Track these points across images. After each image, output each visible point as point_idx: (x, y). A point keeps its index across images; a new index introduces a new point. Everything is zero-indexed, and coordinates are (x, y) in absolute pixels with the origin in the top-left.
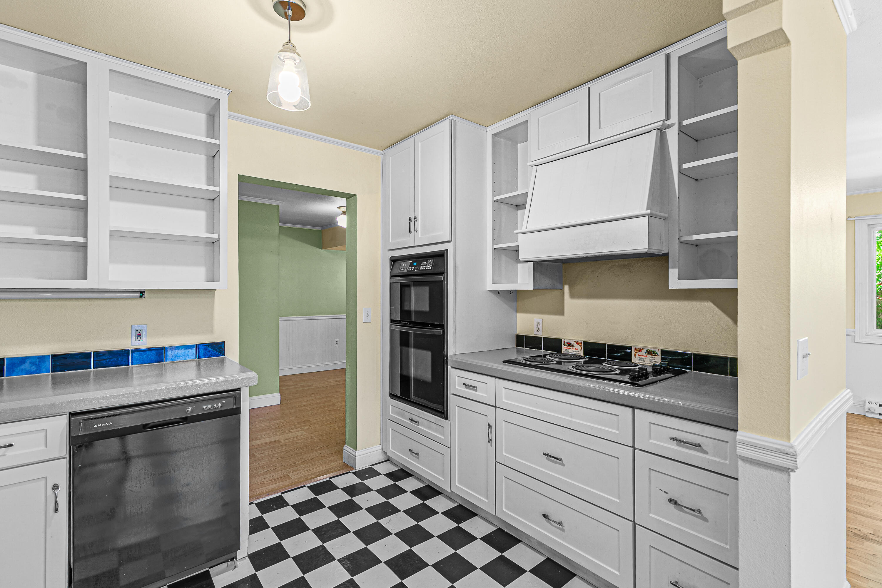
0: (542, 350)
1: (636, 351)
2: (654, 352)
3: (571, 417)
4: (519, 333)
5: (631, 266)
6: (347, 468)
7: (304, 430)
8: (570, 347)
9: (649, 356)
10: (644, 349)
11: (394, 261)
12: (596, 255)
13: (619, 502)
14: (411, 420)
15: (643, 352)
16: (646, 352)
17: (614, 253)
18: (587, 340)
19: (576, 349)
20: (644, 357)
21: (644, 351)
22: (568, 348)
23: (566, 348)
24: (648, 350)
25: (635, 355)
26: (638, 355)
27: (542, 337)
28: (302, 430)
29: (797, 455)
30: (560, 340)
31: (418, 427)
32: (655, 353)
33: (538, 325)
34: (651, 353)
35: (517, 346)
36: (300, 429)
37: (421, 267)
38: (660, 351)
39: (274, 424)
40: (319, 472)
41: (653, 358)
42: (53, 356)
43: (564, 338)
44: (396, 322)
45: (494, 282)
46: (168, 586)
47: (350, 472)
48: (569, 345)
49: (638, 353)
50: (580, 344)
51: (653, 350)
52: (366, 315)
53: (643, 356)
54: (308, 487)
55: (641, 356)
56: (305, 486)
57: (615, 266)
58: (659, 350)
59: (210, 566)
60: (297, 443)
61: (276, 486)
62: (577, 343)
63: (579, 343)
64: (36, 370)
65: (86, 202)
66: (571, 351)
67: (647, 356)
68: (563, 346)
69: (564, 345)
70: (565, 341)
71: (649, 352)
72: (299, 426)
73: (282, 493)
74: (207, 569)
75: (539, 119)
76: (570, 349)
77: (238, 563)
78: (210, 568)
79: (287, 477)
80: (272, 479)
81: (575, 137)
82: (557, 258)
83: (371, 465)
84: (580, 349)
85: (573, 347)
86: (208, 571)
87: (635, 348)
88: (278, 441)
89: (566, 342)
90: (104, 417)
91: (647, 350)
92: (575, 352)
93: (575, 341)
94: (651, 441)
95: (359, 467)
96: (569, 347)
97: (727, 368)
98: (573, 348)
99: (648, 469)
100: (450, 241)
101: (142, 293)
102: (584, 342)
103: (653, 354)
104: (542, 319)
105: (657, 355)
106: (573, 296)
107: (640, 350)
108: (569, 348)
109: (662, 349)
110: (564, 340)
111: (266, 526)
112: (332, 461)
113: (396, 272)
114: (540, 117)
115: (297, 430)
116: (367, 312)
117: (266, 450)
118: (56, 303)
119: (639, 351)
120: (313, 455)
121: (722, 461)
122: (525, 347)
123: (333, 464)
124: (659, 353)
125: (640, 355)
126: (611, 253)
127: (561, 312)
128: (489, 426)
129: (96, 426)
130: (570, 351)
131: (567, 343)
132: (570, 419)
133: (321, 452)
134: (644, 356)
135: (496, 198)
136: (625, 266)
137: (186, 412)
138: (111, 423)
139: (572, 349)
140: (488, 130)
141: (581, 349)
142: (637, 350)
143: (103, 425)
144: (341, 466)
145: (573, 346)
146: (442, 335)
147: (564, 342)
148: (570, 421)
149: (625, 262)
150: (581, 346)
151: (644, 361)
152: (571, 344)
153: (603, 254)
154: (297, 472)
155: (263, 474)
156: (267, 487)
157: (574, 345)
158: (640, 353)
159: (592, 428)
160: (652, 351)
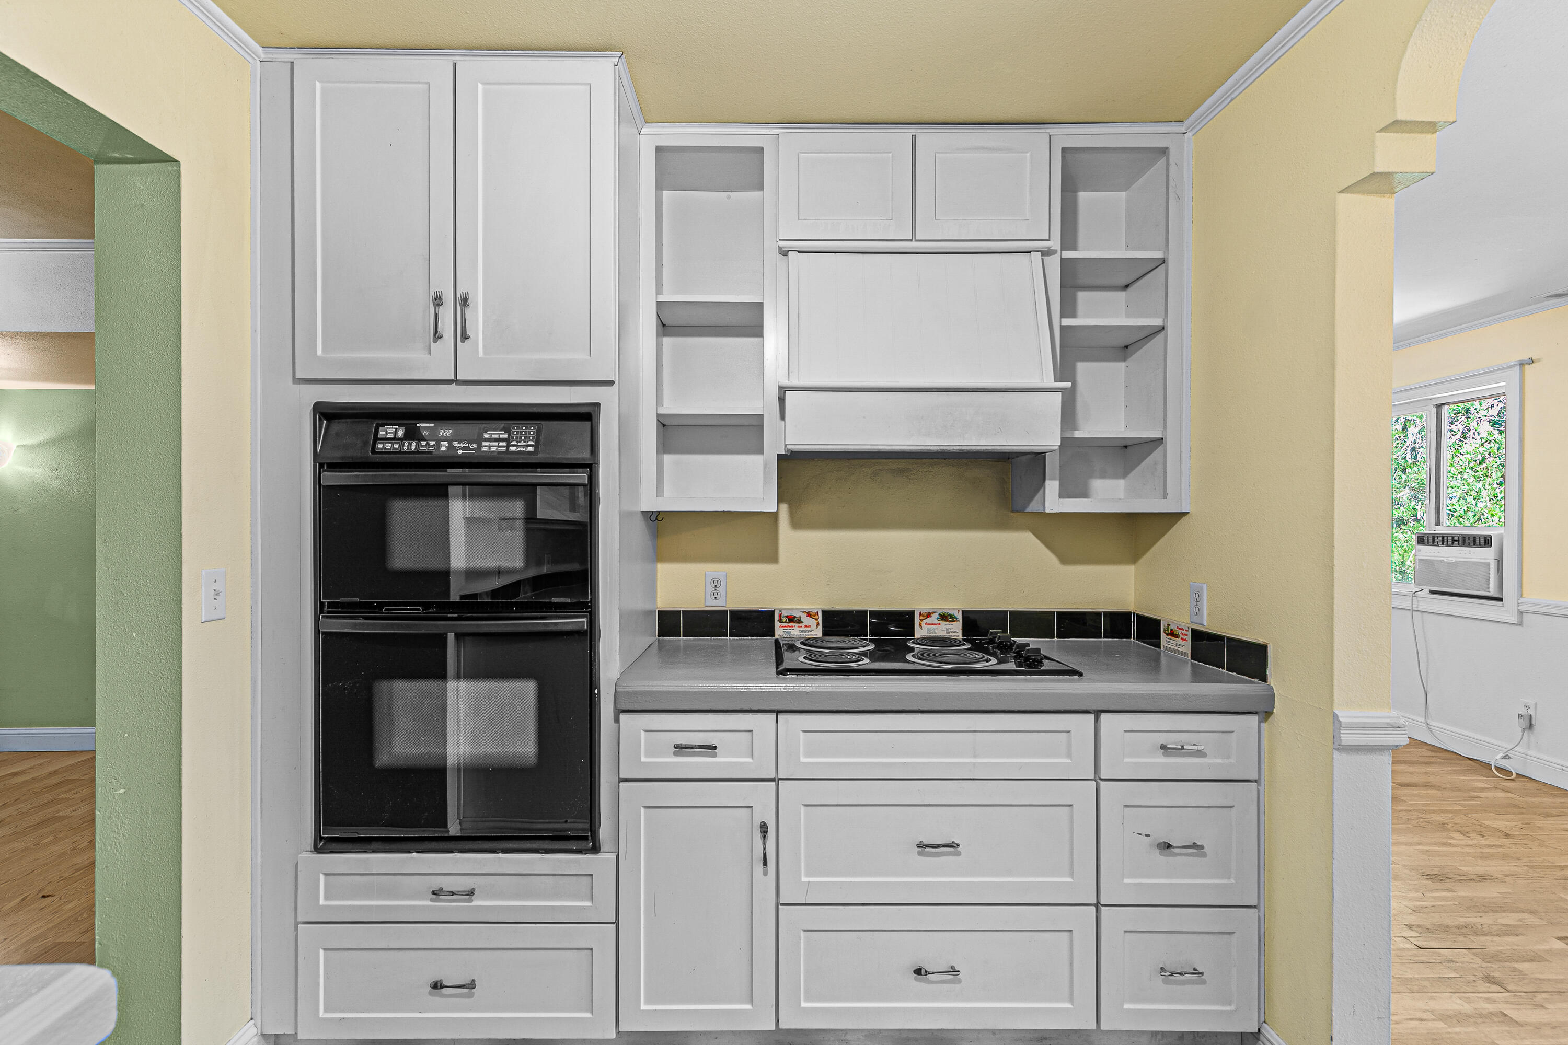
0: (728, 638)
1: (921, 618)
2: (951, 616)
3: (975, 756)
4: (663, 606)
5: (912, 473)
8: (794, 624)
9: (943, 623)
10: (935, 613)
11: (333, 418)
12: (963, 450)
15: (934, 619)
16: (938, 616)
17: (998, 448)
18: (828, 607)
19: (806, 626)
20: (935, 626)
21: (936, 616)
22: (789, 626)
23: (785, 627)
24: (942, 613)
25: (920, 625)
26: (926, 624)
27: (727, 611)
30: (771, 614)
31: (474, 903)
32: (953, 618)
33: (716, 586)
34: (946, 617)
35: (659, 637)
37: (484, 443)
38: (961, 612)
41: (949, 626)
43: (780, 607)
45: (657, 493)
48: (791, 619)
49: (925, 621)
50: (815, 616)
51: (950, 612)
52: (213, 593)
53: (933, 624)
55: (930, 624)
57: (881, 471)
58: (959, 611)
62: (809, 615)
63: (812, 614)
66: (796, 631)
67: (940, 624)
68: (777, 624)
69: (780, 621)
70: (782, 614)
71: (944, 617)
76: (793, 628)
81: (884, 218)
84: (816, 625)
85: (799, 623)
87: (920, 613)
89: (784, 614)
91: (940, 614)
92: (805, 631)
93: (803, 612)
96: (790, 624)
97: (1053, 627)
98: (800, 625)
100: (611, 383)
102: (824, 612)
103: (950, 618)
104: (725, 573)
105: (957, 620)
106: (796, 524)
107: (929, 615)
108: (791, 627)
109: (964, 609)
110: (780, 611)
113: (343, 455)
116: (215, 586)
119: (928, 617)
121: (1226, 761)
122: (683, 637)
124: (960, 616)
125: (928, 624)
127: (773, 558)
128: (764, 828)
130: (793, 632)
131: (787, 617)
132: (973, 760)
134: (935, 624)
135: (662, 298)
136: (901, 472)
139: (799, 627)
140: (644, 130)
141: (818, 624)
142: (923, 616)
145: (799, 621)
146: (587, 630)
147: (780, 615)
148: (974, 764)
149: (901, 464)
150: (817, 619)
151: (935, 633)
152: (795, 617)
153: (979, 448)
157: (802, 620)
158: (928, 620)
159: (1021, 766)
160: (948, 615)
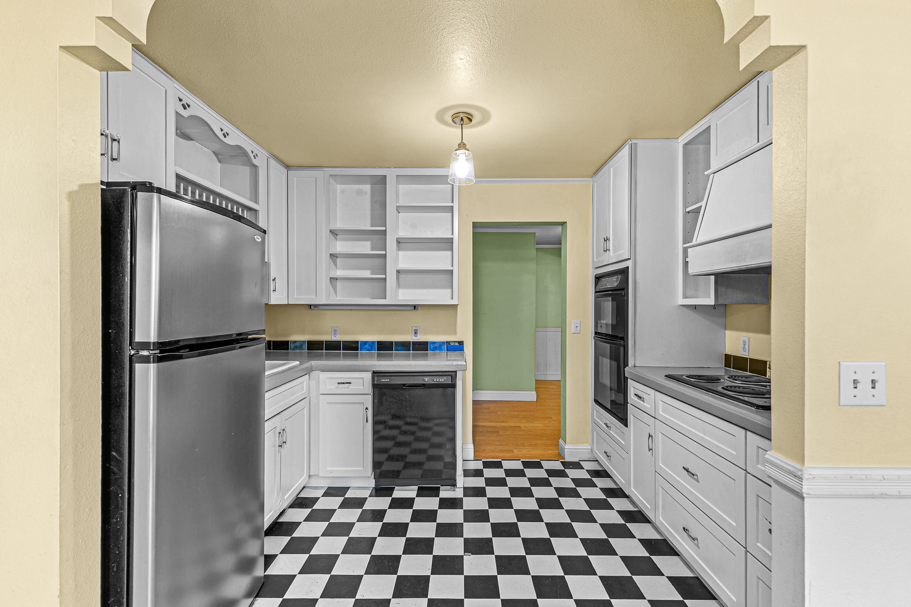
0: (747, 372)
3: (704, 434)
4: (728, 352)
6: (560, 456)
7: (543, 423)
11: (598, 278)
12: (748, 268)
13: (735, 526)
14: (606, 424)
17: (761, 265)
27: (748, 358)
28: (541, 423)
29: (802, 478)
30: (766, 362)
31: (610, 431)
33: (744, 344)
35: (725, 367)
36: (540, 422)
39: (523, 415)
40: (535, 454)
42: (377, 342)
44: (600, 334)
45: (685, 297)
46: (418, 487)
47: (559, 460)
52: (576, 326)
54: (522, 461)
56: (520, 460)
59: (441, 485)
60: (532, 431)
61: (501, 455)
64: (371, 349)
65: (386, 254)
69: (769, 368)
72: (541, 420)
73: (502, 460)
74: (440, 486)
75: (717, 123)
77: (456, 489)
78: (441, 486)
79: (512, 451)
80: (501, 450)
81: (747, 137)
82: (717, 272)
83: (580, 461)
86: (440, 487)
88: (520, 427)
90: (386, 376)
94: (758, 466)
95: (568, 459)
99: (755, 496)
100: (630, 259)
101: (415, 307)
104: (748, 338)
110: (769, 362)
111: (482, 475)
112: (550, 450)
113: (600, 288)
114: (718, 121)
115: (538, 422)
117: (508, 430)
118: (379, 312)
120: (539, 442)
122: (732, 368)
123: (550, 451)
126: (759, 265)
128: (650, 436)
129: (382, 380)
132: (703, 436)
133: (546, 441)
135: (688, 210)
137: (424, 381)
138: (388, 380)
140: (679, 141)
143: (385, 380)
144: (555, 455)
147: (769, 364)
154: (520, 450)
155: (496, 445)
156: (495, 454)
159: (718, 447)
